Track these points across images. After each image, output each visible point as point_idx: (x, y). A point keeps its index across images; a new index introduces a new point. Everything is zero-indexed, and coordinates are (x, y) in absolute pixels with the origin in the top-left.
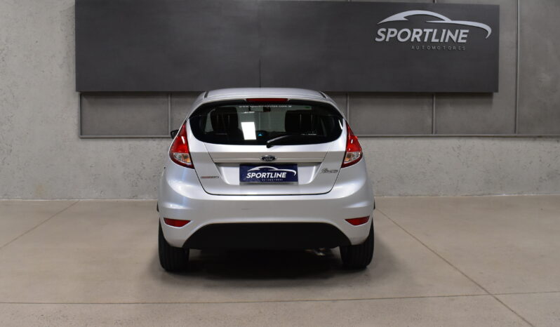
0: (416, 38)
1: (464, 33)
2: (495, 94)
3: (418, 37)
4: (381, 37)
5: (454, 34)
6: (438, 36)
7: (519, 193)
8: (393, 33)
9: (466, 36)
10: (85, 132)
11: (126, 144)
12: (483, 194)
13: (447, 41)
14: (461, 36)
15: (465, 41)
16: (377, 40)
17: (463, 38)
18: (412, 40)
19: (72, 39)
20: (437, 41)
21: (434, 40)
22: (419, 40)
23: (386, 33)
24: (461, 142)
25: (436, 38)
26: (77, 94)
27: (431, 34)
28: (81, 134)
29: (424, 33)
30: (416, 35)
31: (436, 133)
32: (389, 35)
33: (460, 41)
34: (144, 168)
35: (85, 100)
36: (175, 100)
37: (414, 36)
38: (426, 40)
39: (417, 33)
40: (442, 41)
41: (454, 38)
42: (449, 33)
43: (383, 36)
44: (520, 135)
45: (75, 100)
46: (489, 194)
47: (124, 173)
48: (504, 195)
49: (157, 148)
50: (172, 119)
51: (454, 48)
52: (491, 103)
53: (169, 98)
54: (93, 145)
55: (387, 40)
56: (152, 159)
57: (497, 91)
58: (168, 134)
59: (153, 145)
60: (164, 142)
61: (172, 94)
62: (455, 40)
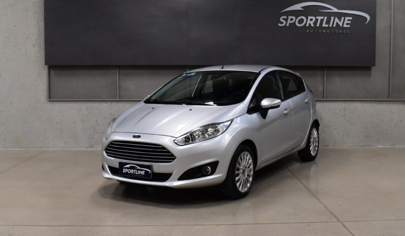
0: (310, 24)
1: (348, 20)
2: (373, 68)
3: (312, 23)
4: (283, 23)
5: (340, 21)
6: (328, 22)
7: (392, 145)
8: (292, 19)
9: (349, 22)
10: (53, 96)
11: (84, 107)
12: (363, 146)
13: (334, 26)
14: (346, 22)
15: (349, 26)
16: (280, 25)
17: (347, 24)
18: (307, 25)
19: (42, 24)
20: (327, 26)
21: (324, 25)
22: (312, 25)
23: (286, 20)
24: (346, 105)
25: (326, 24)
26: (46, 67)
27: (322, 20)
28: (50, 98)
29: (317, 20)
31: (326, 98)
32: (289, 22)
33: (345, 26)
34: (98, 124)
35: (52, 72)
36: (122, 71)
37: (309, 22)
38: (318, 25)
39: (311, 20)
40: (331, 26)
41: (341, 24)
42: (337, 20)
44: (393, 100)
45: (45, 71)
46: (368, 146)
47: (83, 128)
48: (380, 146)
49: (108, 109)
50: (120, 87)
51: (341, 31)
52: (370, 75)
53: (118, 70)
54: (59, 107)
55: (288, 25)
56: (105, 118)
57: (374, 65)
58: (117, 98)
59: (105, 106)
60: (114, 104)
61: (120, 67)
62: (341, 26)
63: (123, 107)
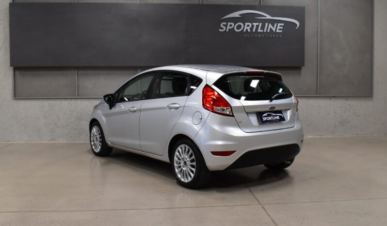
0: (247, 29)
1: (280, 26)
2: (303, 68)
3: (248, 29)
4: (223, 29)
5: (273, 27)
6: (263, 28)
7: (320, 136)
8: (231, 26)
9: (282, 28)
10: (18, 94)
11: (46, 103)
13: (268, 31)
14: (279, 27)
15: (281, 31)
16: (220, 30)
17: (280, 29)
18: (245, 31)
20: (262, 31)
21: (259, 30)
22: (249, 31)
23: (226, 26)
25: (261, 29)
27: (258, 26)
28: (15, 96)
29: (253, 26)
30: (247, 27)
32: (229, 27)
33: (278, 31)
34: (59, 120)
35: (17, 72)
36: (80, 72)
37: (246, 28)
38: (254, 31)
39: (248, 26)
40: (265, 31)
41: (274, 29)
42: (270, 26)
43: (224, 28)
44: (320, 96)
45: (10, 72)
47: (45, 123)
48: (310, 137)
49: (68, 106)
50: (78, 85)
51: (274, 36)
52: (300, 74)
53: (76, 71)
54: (23, 104)
55: (227, 30)
56: (65, 113)
57: (304, 65)
58: (75, 96)
59: (65, 103)
60: (73, 101)
61: (78, 68)
62: (274, 31)
63: (82, 104)
